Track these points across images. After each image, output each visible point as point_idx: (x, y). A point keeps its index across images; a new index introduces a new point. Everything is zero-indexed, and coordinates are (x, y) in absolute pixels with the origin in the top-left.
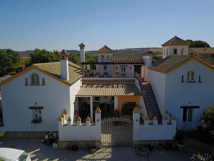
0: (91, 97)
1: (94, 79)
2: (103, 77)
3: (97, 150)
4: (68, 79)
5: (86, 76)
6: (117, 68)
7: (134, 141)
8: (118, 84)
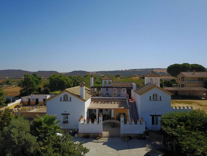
0: (97, 109)
1: (99, 98)
2: (105, 96)
3: (100, 138)
4: (84, 98)
5: (94, 96)
6: (115, 90)
7: (121, 134)
8: (115, 101)
